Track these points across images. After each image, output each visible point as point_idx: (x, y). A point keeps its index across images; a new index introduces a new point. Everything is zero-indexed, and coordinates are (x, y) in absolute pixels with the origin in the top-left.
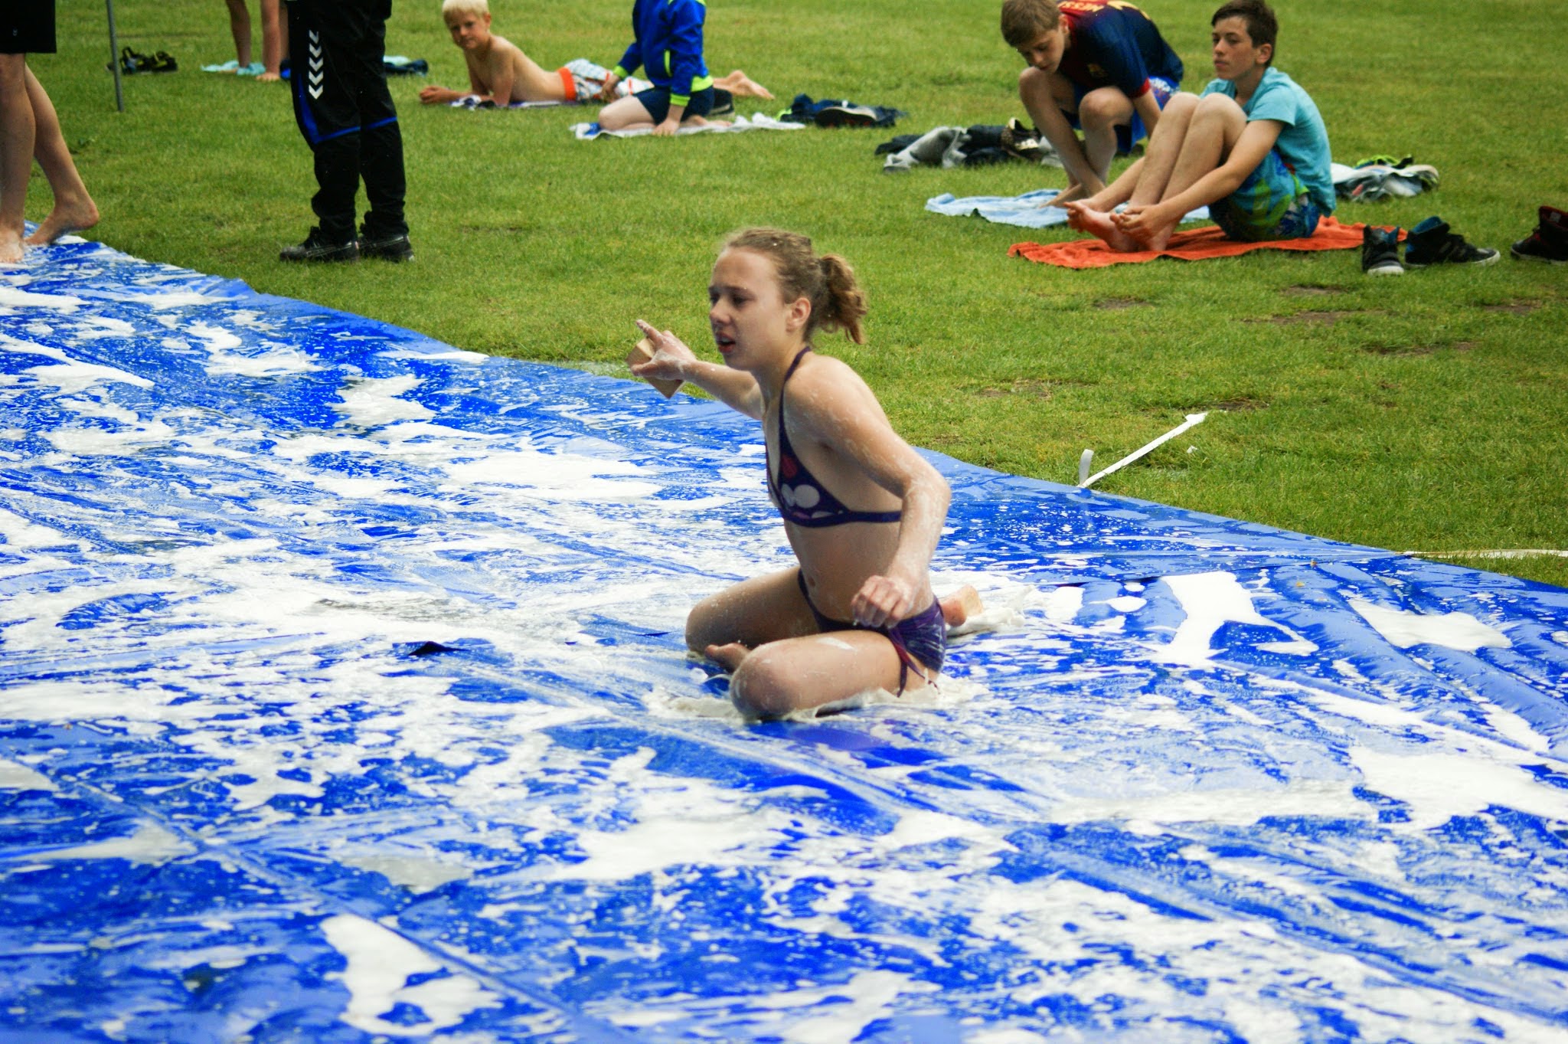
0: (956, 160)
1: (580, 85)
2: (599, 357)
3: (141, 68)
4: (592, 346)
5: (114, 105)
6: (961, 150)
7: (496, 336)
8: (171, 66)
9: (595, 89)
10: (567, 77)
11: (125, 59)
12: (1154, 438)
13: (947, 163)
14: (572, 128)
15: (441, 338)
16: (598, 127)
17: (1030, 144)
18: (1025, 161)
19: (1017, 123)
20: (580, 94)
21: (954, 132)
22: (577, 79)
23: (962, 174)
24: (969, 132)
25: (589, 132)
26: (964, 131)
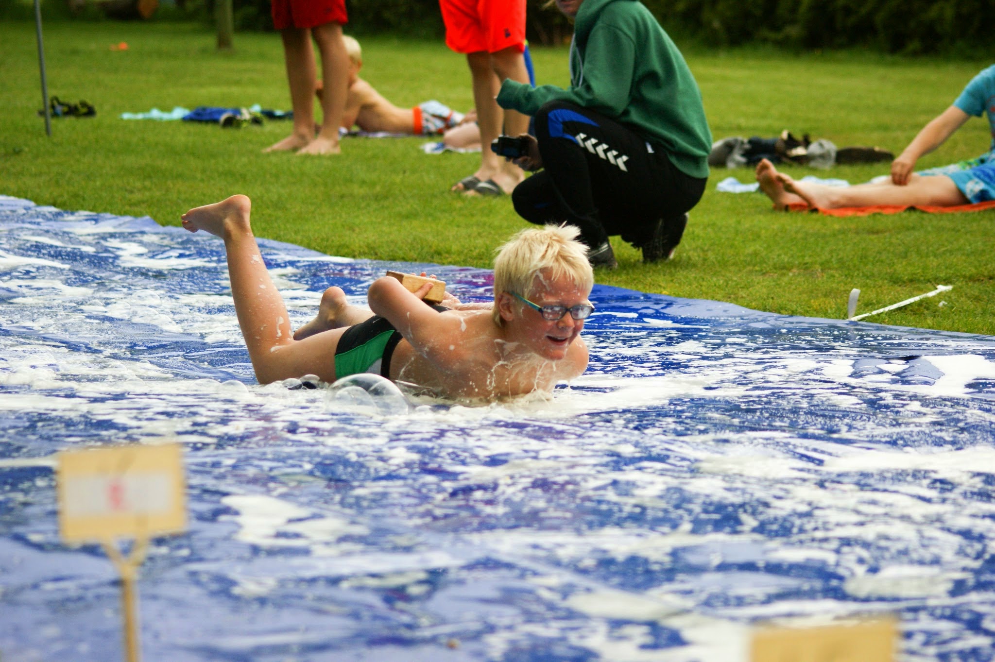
0: (738, 164)
1: (427, 120)
2: (445, 261)
3: (67, 114)
4: (439, 254)
5: (43, 132)
6: (744, 155)
7: (360, 247)
8: (90, 112)
9: (440, 124)
10: (418, 114)
11: (53, 107)
12: (910, 297)
13: (731, 165)
14: (421, 147)
15: (315, 249)
16: (443, 145)
17: (800, 151)
18: (795, 164)
19: (790, 136)
20: (427, 127)
21: (736, 141)
22: (425, 115)
23: (744, 172)
24: (750, 142)
25: (437, 149)
26: (746, 140)
